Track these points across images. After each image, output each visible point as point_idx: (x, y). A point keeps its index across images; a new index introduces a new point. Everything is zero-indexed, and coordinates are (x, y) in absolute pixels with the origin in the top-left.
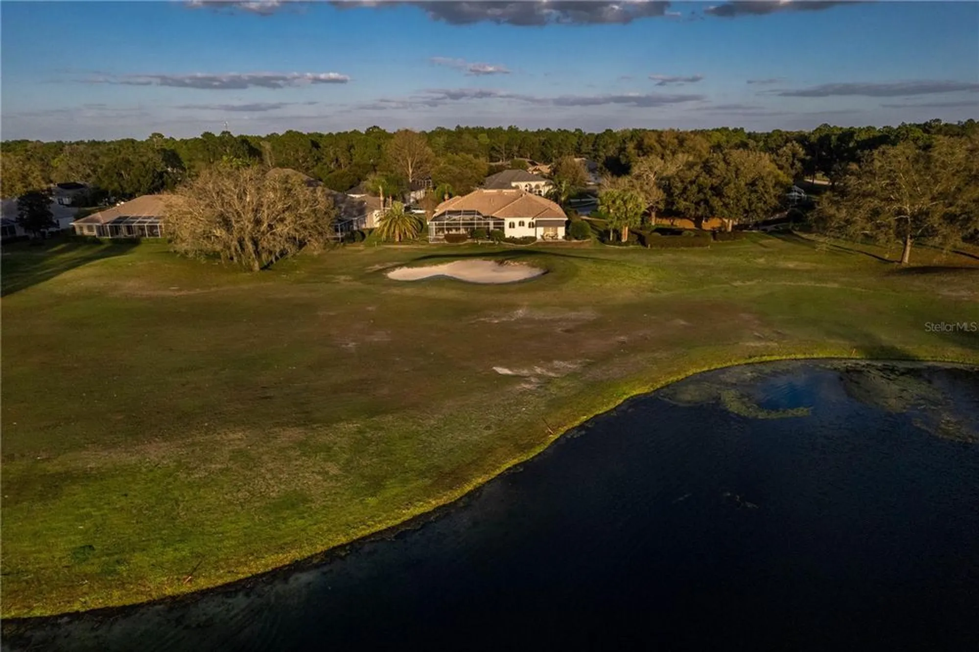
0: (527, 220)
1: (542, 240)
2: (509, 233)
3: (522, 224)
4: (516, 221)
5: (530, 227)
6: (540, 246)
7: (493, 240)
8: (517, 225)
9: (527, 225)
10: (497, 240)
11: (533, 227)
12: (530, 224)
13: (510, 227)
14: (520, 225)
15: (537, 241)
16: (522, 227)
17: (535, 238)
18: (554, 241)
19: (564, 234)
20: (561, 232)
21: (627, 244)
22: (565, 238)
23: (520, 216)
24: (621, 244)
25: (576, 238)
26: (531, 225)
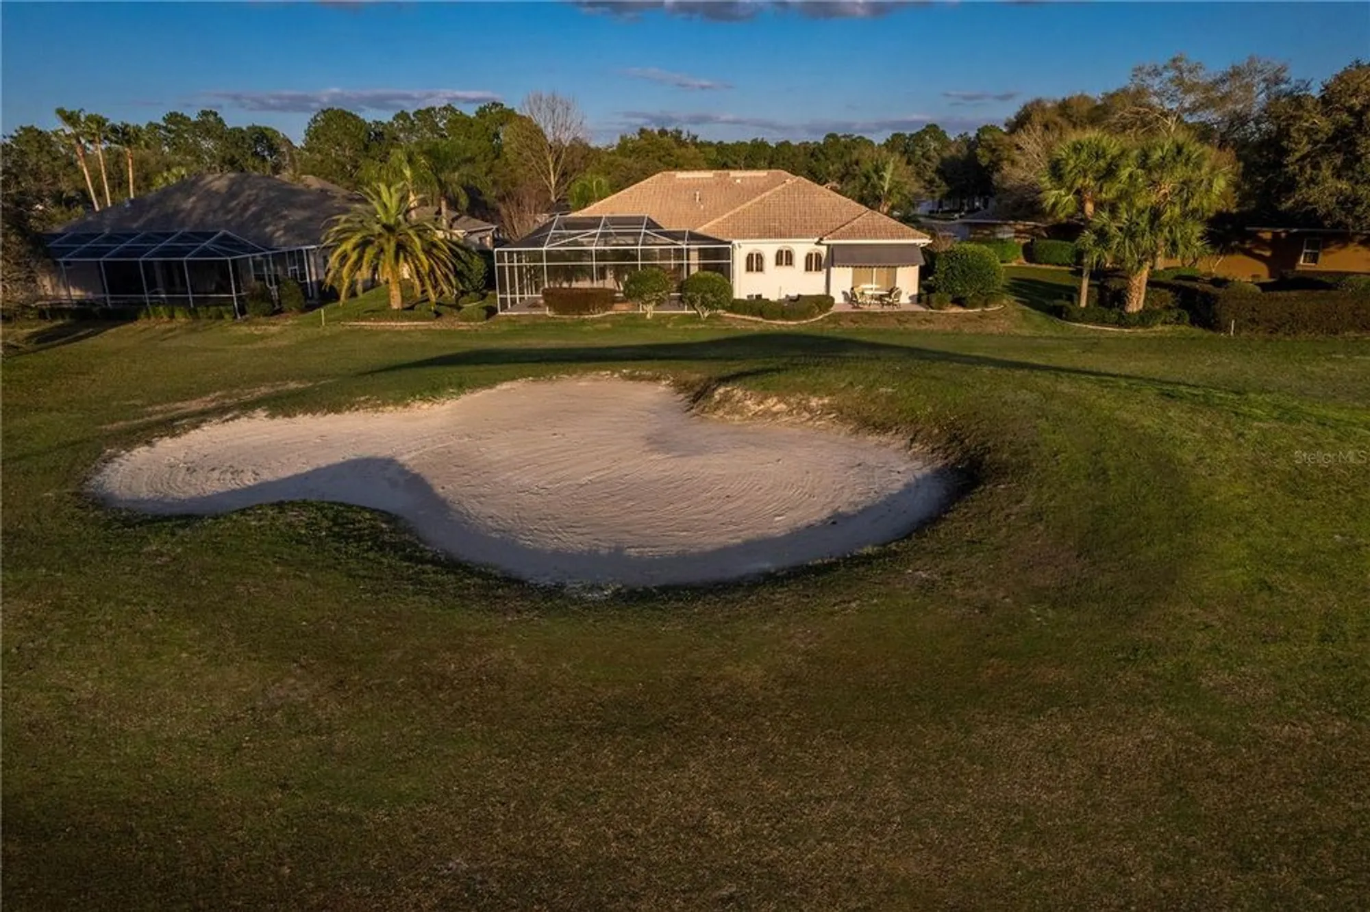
0: (802, 248)
1: (849, 309)
2: (744, 285)
3: (785, 258)
4: (769, 249)
5: (808, 268)
6: (846, 324)
7: (692, 305)
8: (770, 260)
9: (800, 260)
10: (706, 304)
11: (819, 268)
12: (809, 257)
13: (749, 268)
14: (779, 262)
15: (833, 310)
16: (784, 270)
17: (824, 301)
18: (887, 309)
19: (914, 290)
20: (907, 280)
21: (1145, 318)
22: (918, 299)
23: (780, 235)
24: (1123, 321)
25: (959, 302)
26: (813, 263)
